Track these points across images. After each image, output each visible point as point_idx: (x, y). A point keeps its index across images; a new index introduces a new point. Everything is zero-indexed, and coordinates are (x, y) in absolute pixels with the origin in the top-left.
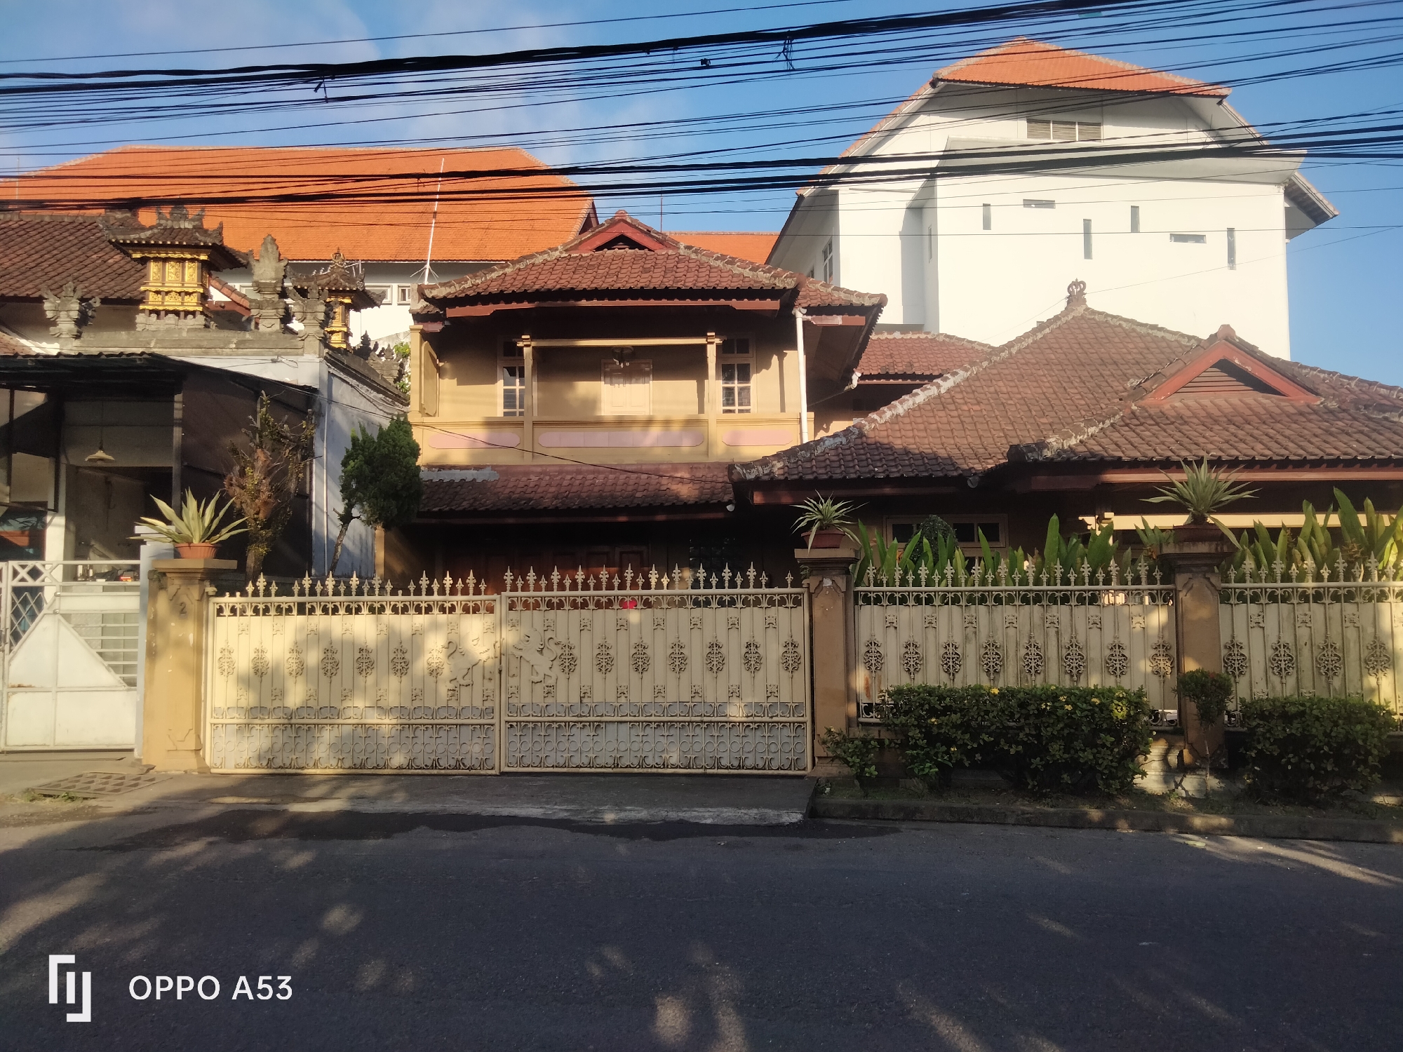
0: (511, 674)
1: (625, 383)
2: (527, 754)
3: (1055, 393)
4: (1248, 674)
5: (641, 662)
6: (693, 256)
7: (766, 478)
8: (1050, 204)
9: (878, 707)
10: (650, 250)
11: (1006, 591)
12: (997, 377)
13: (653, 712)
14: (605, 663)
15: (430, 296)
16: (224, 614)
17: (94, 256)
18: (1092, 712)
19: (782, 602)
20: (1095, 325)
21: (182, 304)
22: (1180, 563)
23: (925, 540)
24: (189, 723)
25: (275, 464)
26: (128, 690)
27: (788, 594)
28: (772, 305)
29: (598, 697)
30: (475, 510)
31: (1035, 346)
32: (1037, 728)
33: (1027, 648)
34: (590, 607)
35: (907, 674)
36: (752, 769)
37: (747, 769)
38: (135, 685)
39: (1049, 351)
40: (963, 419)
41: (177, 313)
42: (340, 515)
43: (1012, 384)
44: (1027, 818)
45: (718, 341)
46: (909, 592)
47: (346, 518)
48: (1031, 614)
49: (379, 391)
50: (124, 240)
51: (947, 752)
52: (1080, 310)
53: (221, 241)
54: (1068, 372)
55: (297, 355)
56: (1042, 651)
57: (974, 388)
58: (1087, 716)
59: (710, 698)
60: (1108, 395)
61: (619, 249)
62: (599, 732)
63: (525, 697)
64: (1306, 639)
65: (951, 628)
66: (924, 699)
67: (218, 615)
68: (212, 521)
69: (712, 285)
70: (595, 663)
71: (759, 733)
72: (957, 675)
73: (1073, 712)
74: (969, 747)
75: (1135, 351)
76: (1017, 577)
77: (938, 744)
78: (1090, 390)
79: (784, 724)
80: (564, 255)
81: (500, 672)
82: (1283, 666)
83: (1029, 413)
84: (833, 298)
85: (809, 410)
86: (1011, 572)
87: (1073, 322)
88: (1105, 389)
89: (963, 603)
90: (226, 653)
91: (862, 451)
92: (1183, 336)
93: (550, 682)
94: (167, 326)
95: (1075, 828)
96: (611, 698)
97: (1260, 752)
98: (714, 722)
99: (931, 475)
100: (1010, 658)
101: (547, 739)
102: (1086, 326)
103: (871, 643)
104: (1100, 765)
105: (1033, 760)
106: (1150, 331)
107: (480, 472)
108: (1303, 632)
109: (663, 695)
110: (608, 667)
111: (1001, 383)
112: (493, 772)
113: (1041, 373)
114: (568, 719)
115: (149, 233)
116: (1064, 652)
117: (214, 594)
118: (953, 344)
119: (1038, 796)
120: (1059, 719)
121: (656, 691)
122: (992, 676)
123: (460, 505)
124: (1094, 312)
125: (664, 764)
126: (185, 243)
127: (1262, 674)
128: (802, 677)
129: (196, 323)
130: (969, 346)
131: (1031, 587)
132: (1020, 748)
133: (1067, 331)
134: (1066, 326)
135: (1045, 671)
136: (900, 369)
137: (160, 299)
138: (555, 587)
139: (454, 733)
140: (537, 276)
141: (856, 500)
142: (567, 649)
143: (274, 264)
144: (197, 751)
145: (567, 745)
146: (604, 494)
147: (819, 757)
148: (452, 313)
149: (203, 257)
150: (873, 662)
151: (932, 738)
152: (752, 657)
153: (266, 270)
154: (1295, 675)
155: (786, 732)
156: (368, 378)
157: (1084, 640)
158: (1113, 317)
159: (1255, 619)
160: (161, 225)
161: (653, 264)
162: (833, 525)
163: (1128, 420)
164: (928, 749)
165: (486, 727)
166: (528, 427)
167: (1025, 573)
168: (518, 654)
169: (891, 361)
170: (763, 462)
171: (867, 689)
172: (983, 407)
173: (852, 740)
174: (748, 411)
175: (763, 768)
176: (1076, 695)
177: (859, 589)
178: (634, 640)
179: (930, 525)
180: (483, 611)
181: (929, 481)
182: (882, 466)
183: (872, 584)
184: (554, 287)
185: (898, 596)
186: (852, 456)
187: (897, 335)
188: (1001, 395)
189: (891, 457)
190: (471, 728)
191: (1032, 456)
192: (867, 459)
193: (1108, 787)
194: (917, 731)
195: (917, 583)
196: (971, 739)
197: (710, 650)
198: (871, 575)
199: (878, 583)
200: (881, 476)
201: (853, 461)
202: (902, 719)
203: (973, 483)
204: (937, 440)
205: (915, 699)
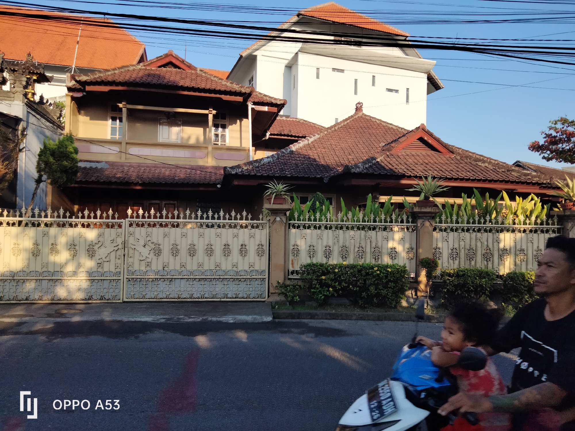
0: (130, 256)
1: (178, 127)
2: (136, 293)
3: (353, 146)
4: (441, 259)
5: (192, 252)
6: (204, 74)
7: (240, 173)
8: (342, 71)
9: (297, 272)
10: (183, 70)
11: (351, 224)
12: (331, 138)
13: (197, 274)
14: (175, 251)
15: (78, 79)
18: (387, 274)
19: (257, 227)
20: (367, 121)
22: (420, 215)
23: (317, 203)
25: (5, 152)
27: (260, 223)
28: (240, 99)
29: (171, 267)
30: (98, 181)
31: (344, 127)
32: (365, 280)
33: (359, 248)
34: (169, 227)
35: (310, 258)
36: (241, 298)
37: (239, 298)
39: (349, 129)
40: (319, 154)
42: (35, 179)
43: (337, 141)
44: (361, 317)
45: (214, 112)
46: (311, 224)
47: (39, 181)
48: (361, 233)
49: (51, 123)
51: (328, 291)
52: (360, 114)
54: (358, 138)
55: (11, 101)
56: (364, 249)
57: (322, 142)
58: (385, 276)
59: (224, 268)
60: (374, 148)
61: (169, 68)
62: (171, 283)
63: (136, 267)
64: (463, 246)
65: (328, 238)
66: (320, 268)
69: (214, 88)
70: (170, 252)
71: (245, 283)
72: (330, 259)
73: (380, 274)
74: (337, 288)
75: (382, 132)
76: (356, 219)
77: (324, 287)
78: (367, 146)
79: (256, 279)
80: (143, 68)
81: (124, 255)
82: (454, 257)
83: (344, 154)
84: (264, 99)
85: (253, 146)
86: (353, 217)
87: (358, 118)
88: (372, 146)
89: (333, 229)
91: (279, 165)
92: (399, 128)
93: (149, 260)
96: (178, 267)
97: (448, 290)
98: (225, 278)
99: (309, 176)
100: (351, 252)
101: (146, 286)
102: (363, 120)
103: (295, 245)
104: (388, 295)
105: (362, 293)
106: (387, 125)
107: (99, 164)
108: (462, 243)
109: (202, 266)
110: (177, 254)
111: (332, 141)
112: (119, 301)
113: (347, 138)
114: (157, 277)
116: (373, 250)
118: (307, 124)
119: (363, 308)
120: (374, 277)
121: (199, 265)
122: (344, 259)
123: (90, 179)
124: (366, 115)
125: (201, 297)
127: (447, 259)
128: (265, 259)
130: (313, 125)
131: (361, 223)
132: (358, 288)
133: (356, 122)
134: (355, 120)
135: (365, 257)
136: (286, 133)
138: (152, 217)
139: (100, 284)
140: (131, 75)
142: (157, 245)
145: (156, 289)
146: (160, 177)
147: (272, 293)
148: (88, 88)
150: (296, 253)
151: (323, 284)
152: (243, 250)
154: (458, 260)
155: (257, 282)
156: (46, 116)
157: (381, 245)
158: (373, 118)
159: (445, 238)
161: (186, 76)
162: (281, 194)
163: (386, 159)
164: (320, 289)
165: (116, 280)
166: (124, 144)
167: (359, 217)
168: (133, 247)
169: (282, 129)
170: (238, 166)
171: (292, 264)
172: (326, 150)
173: (289, 286)
174: (225, 145)
175: (247, 298)
176: (381, 267)
177: (291, 222)
178: (190, 242)
179: (317, 197)
180: (116, 227)
181: (308, 179)
182: (289, 172)
183: (296, 220)
184: (140, 81)
185: (307, 225)
186: (276, 167)
187: (284, 118)
188: (333, 146)
189: (292, 168)
190: (109, 281)
191: (353, 170)
192: (282, 168)
193: (391, 304)
194: (316, 282)
195: (315, 220)
196: (338, 285)
197: (224, 247)
198: (296, 216)
199: (299, 220)
200: (289, 176)
201: (276, 169)
202: (310, 277)
203: (326, 181)
204: (309, 162)
205: (316, 268)
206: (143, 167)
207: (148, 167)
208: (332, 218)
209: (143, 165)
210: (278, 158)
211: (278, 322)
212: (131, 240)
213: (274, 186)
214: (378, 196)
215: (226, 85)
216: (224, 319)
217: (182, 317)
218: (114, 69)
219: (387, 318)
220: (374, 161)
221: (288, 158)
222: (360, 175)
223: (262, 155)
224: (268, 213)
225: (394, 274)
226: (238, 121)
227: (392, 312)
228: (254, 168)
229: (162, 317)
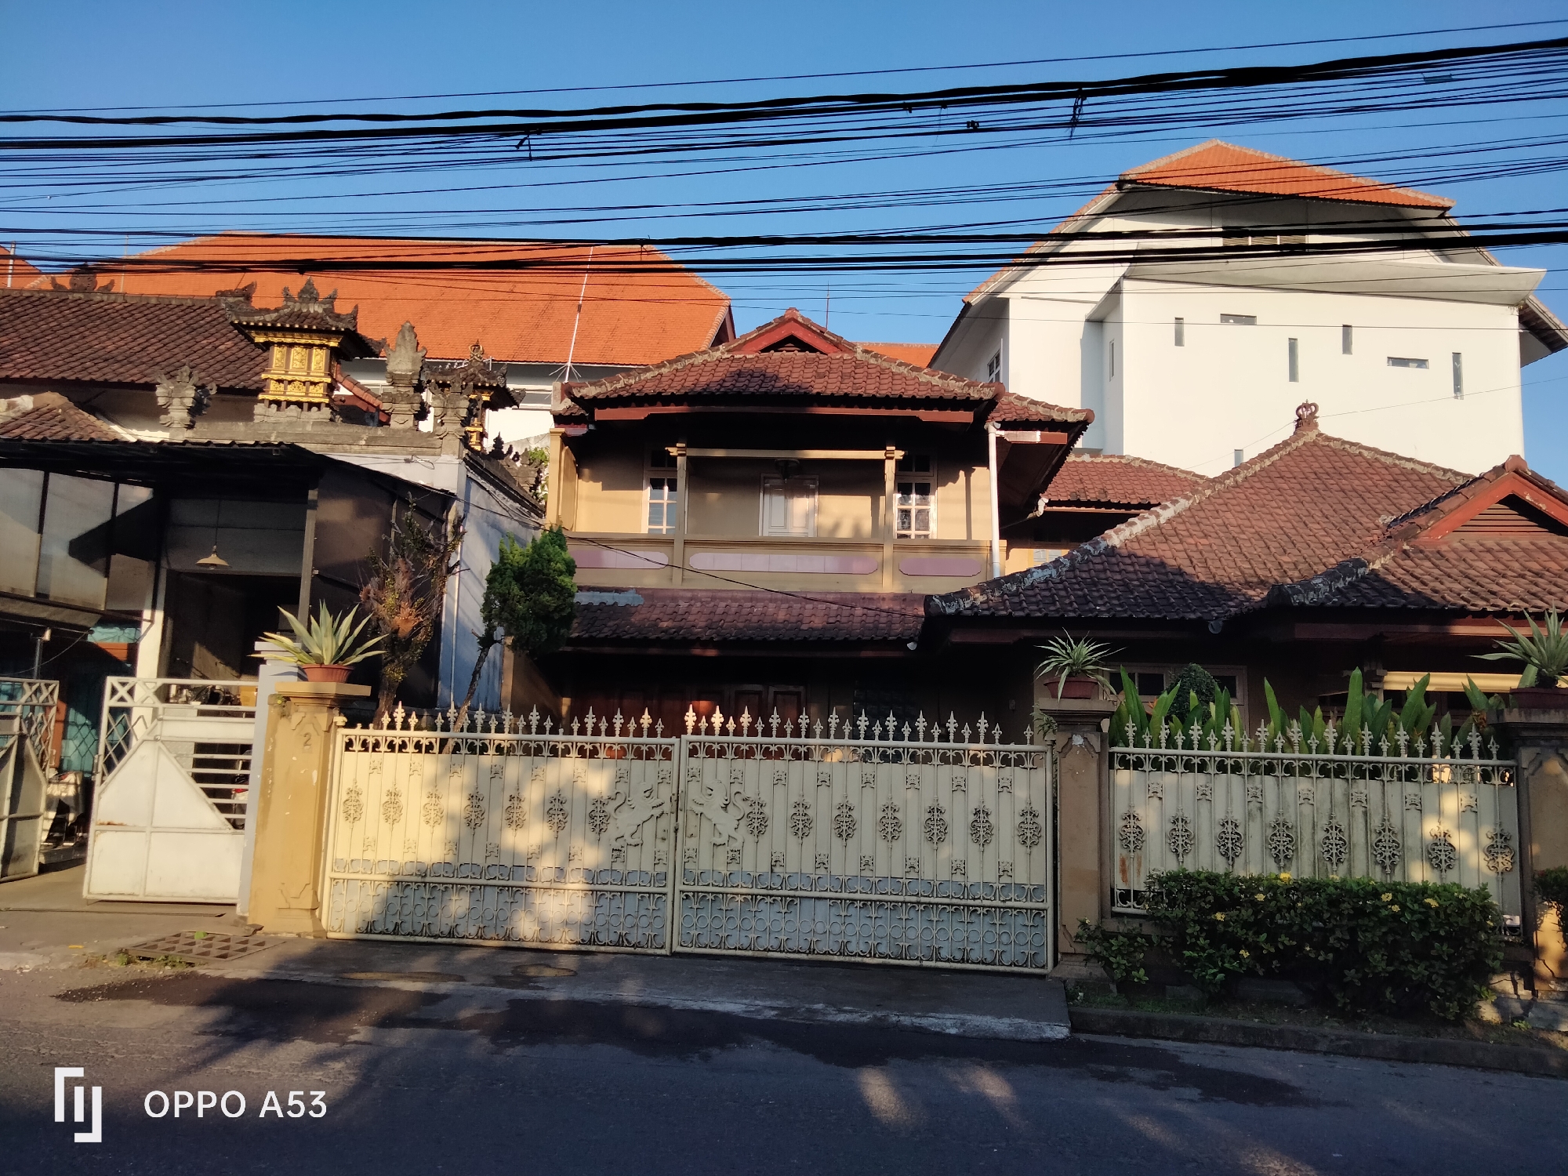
0: (689, 834)
1: (808, 496)
2: (704, 931)
3: (1294, 528)
5: (845, 827)
6: (872, 361)
7: (969, 612)
8: (1250, 320)
9: (1138, 897)
10: (822, 353)
11: (1300, 760)
12: (1224, 508)
13: (859, 888)
14: (802, 824)
15: (578, 395)
16: (354, 748)
17: (205, 342)
18: (1426, 914)
19: (1019, 762)
20: (1331, 453)
21: (307, 395)
22: (1525, 734)
23: (1193, 694)
24: (306, 876)
25: (419, 577)
26: (233, 834)
27: (1026, 752)
28: (966, 417)
29: (792, 867)
30: (619, 637)
31: (1264, 474)
32: (1353, 931)
33: (1327, 831)
34: (785, 757)
35: (1174, 856)
36: (979, 963)
37: (973, 963)
38: (243, 826)
39: (1280, 480)
40: (1191, 554)
41: (300, 404)
42: (479, 638)
43: (1243, 516)
44: (1344, 1046)
45: (899, 454)
46: (1177, 756)
47: (487, 641)
48: (1332, 787)
49: (515, 500)
50: (248, 323)
51: (1237, 957)
52: (1311, 436)
53: (355, 326)
54: (1307, 505)
55: (434, 455)
56: (1346, 834)
57: (1198, 519)
58: (1419, 921)
59: (928, 875)
60: (1358, 532)
61: (787, 351)
62: (791, 909)
63: (704, 863)
65: (1229, 800)
66: (1207, 889)
67: (347, 749)
68: (346, 639)
69: (897, 393)
71: (988, 919)
72: (1236, 859)
73: (1402, 914)
74: (1264, 952)
75: (1382, 483)
76: (1314, 742)
77: (1224, 946)
78: (1336, 527)
79: (1019, 910)
80: (726, 356)
81: (676, 830)
83: (1267, 551)
84: (1030, 413)
85: (1002, 537)
86: (1307, 737)
87: (1304, 448)
88: (1353, 525)
89: (1245, 771)
90: (354, 795)
91: (1077, 586)
92: (1437, 468)
93: (736, 845)
94: (288, 419)
95: (1405, 1061)
96: (808, 868)
98: (933, 904)
99: (1165, 616)
100: (1305, 842)
101: (729, 914)
102: (1320, 453)
103: (1129, 816)
104: (1433, 983)
105: (1346, 972)
106: (1397, 462)
107: (622, 595)
109: (871, 868)
110: (806, 830)
111: (1229, 515)
112: (663, 952)
113: (1274, 504)
114: (755, 891)
115: (274, 315)
116: (1374, 838)
117: (343, 724)
118: (1152, 471)
119: (1349, 1017)
120: (1382, 922)
121: (863, 863)
122: (1282, 864)
123: (600, 633)
124: (1328, 439)
125: (870, 953)
126: (314, 327)
128: (1042, 854)
129: (321, 416)
130: (1170, 473)
131: (1331, 756)
132: (1331, 956)
133: (1299, 459)
134: (1296, 453)
135: (1349, 860)
136: (1092, 496)
137: (282, 389)
138: (745, 732)
139: (617, 902)
140: (697, 377)
141: (1114, 644)
142: (757, 807)
143: (411, 353)
144: (313, 910)
145: (753, 923)
146: (764, 625)
147: (1064, 954)
148: (600, 415)
149: (333, 344)
150: (1132, 839)
151: (1218, 936)
152: (981, 827)
153: (402, 362)
155: (1020, 920)
156: (506, 484)
157: (1399, 825)
158: (1352, 444)
160: (289, 307)
161: (828, 368)
162: (1085, 672)
163: (1402, 562)
164: (1211, 951)
165: (657, 896)
166: (678, 545)
167: (1323, 739)
168: (699, 809)
169: (1081, 486)
170: (963, 594)
171: (1124, 871)
172: (1212, 541)
173: (1114, 935)
174: (926, 536)
175: (993, 963)
176: (1402, 892)
177: (1116, 749)
178: (838, 800)
179: (1190, 676)
180: (658, 756)
181: (1162, 624)
182: (1104, 605)
183: (1131, 744)
184: (718, 390)
185: (1163, 759)
186: (1067, 592)
187: (1087, 458)
188: (1231, 528)
189: (1113, 595)
190: (638, 897)
191: (1297, 599)
192: (1085, 596)
193: (1443, 1009)
194: (1198, 928)
195: (1188, 745)
196: (1266, 941)
197: (928, 816)
198: (1131, 734)
199: (1139, 743)
200: (1106, 616)
201: (1069, 597)
202: (1178, 912)
203: (1214, 628)
204: (1164, 578)
205: (1195, 888)
206: (722, 599)
207: (734, 600)
208: (1239, 739)
209: (724, 595)
210: (1072, 569)
211: (1089, 1041)
212: (694, 791)
213: (1063, 647)
214: (1379, 672)
215: (929, 383)
216: (930, 1022)
217: (820, 1006)
218: (661, 365)
219: (1431, 1057)
220: (1361, 571)
221: (1100, 567)
222: (1319, 613)
223: (1026, 559)
224: (1048, 722)
225: (1448, 916)
226: (962, 473)
227: (1447, 1038)
228: (1006, 597)
229: (768, 1003)
